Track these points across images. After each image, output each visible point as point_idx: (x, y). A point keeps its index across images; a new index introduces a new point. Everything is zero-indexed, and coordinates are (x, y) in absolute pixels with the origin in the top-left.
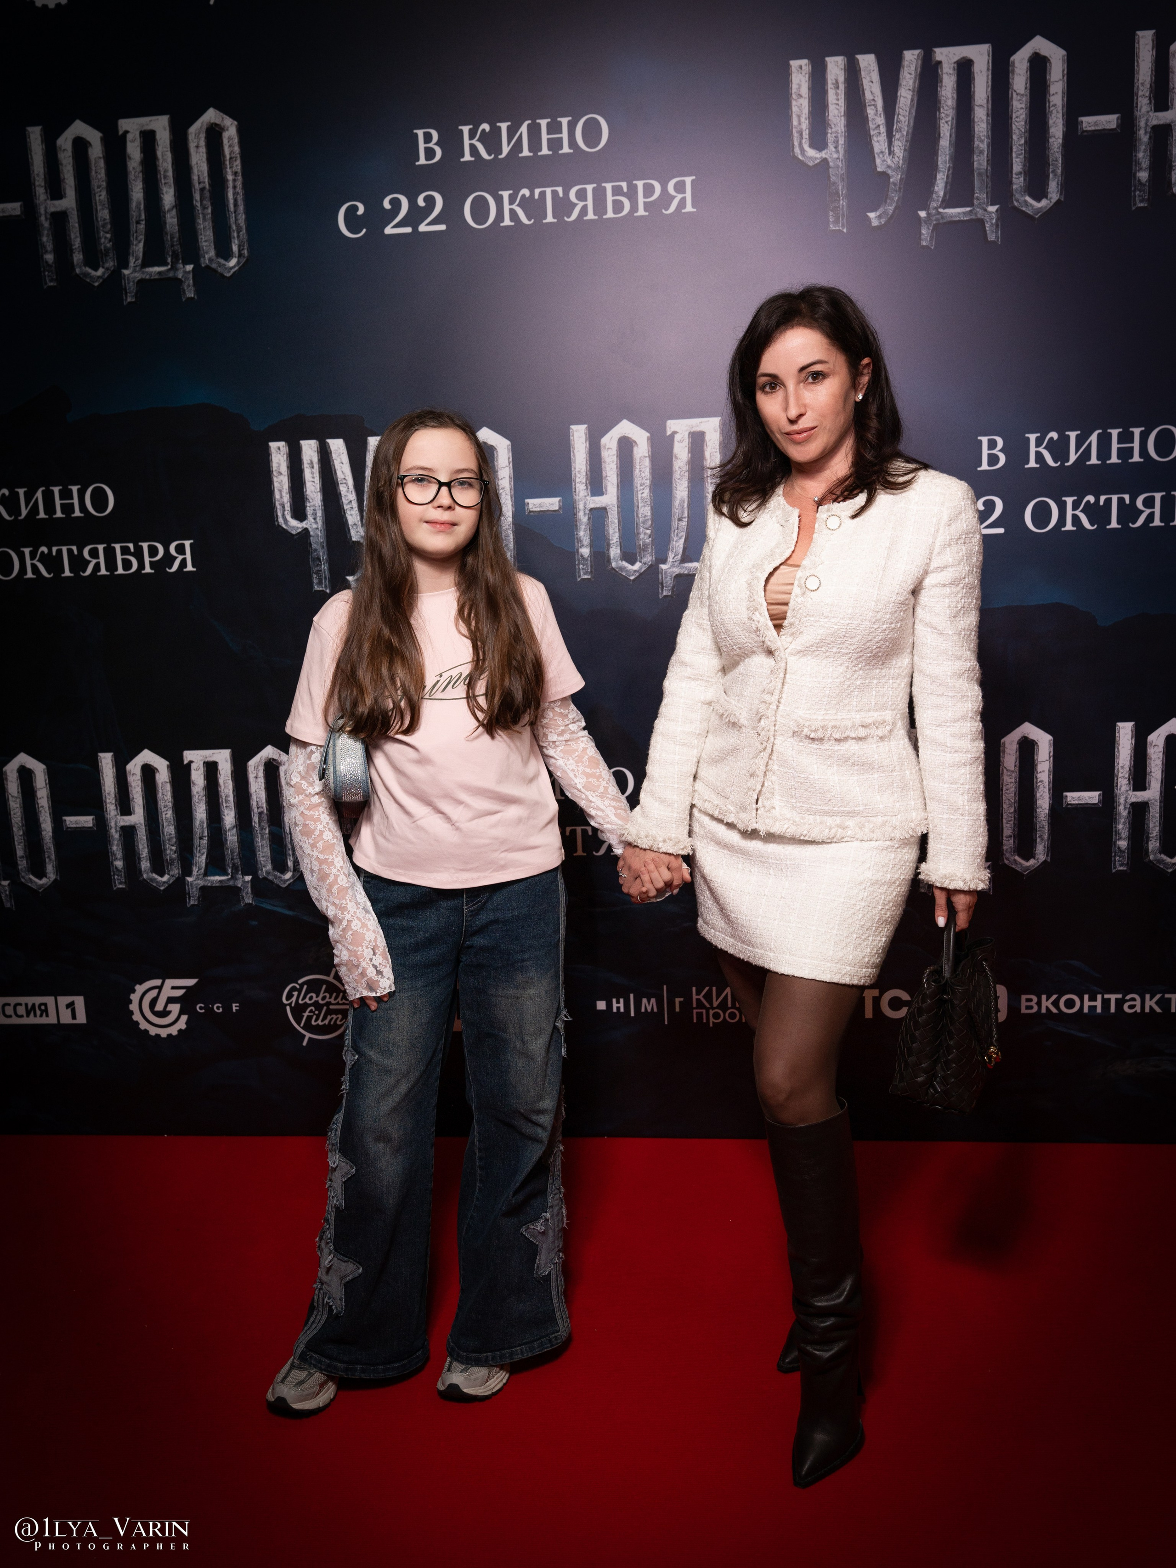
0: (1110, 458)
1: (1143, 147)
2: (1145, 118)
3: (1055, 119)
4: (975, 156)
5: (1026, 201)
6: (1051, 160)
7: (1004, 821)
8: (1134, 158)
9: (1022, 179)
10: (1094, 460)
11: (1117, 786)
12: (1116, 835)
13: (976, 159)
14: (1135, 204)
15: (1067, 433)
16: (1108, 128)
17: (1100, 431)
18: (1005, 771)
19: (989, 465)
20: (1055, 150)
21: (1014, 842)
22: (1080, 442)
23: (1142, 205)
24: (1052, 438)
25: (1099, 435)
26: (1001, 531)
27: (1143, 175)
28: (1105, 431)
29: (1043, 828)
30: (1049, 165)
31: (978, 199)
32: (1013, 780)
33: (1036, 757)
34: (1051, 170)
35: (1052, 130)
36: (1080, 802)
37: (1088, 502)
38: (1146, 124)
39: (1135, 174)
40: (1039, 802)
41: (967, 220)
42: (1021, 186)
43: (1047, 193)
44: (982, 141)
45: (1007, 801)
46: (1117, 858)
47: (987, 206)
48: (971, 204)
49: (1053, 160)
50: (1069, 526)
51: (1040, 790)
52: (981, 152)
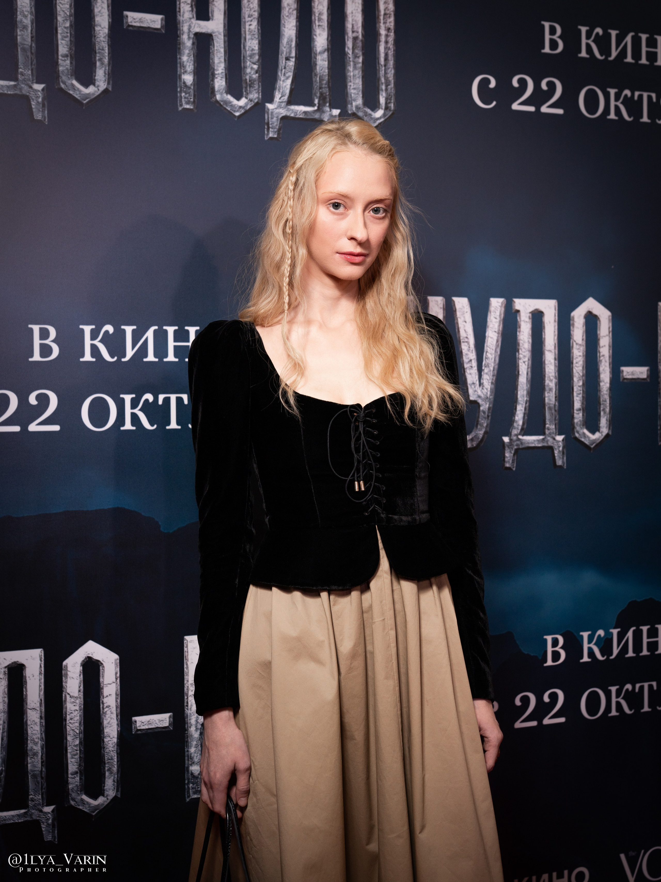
0: (166, 356)
1: (187, 52)
2: (188, 24)
3: (100, 8)
4: (18, 31)
5: (73, 85)
6: (97, 48)
7: (69, 755)
8: (179, 61)
9: (68, 62)
10: (151, 357)
11: (187, 706)
12: (188, 760)
13: (19, 33)
14: (181, 105)
15: (123, 327)
16: (153, 26)
17: (156, 327)
18: (68, 697)
19: (42, 356)
20: (102, 39)
21: (80, 779)
22: (137, 336)
23: (188, 106)
24: (107, 332)
25: (155, 331)
26: (56, 428)
27: (188, 78)
28: (160, 329)
29: (112, 759)
30: (96, 53)
31: (22, 74)
32: (77, 708)
33: (101, 680)
34: (97, 58)
35: (98, 19)
36: (150, 727)
37: (147, 400)
38: (189, 31)
39: (180, 76)
40: (105, 731)
41: (10, 94)
42: (67, 69)
43: (95, 80)
44: (26, 17)
45: (71, 733)
46: (191, 785)
47: (32, 83)
48: (16, 79)
49: (99, 49)
50: (128, 426)
51: (107, 716)
52: (25, 27)
